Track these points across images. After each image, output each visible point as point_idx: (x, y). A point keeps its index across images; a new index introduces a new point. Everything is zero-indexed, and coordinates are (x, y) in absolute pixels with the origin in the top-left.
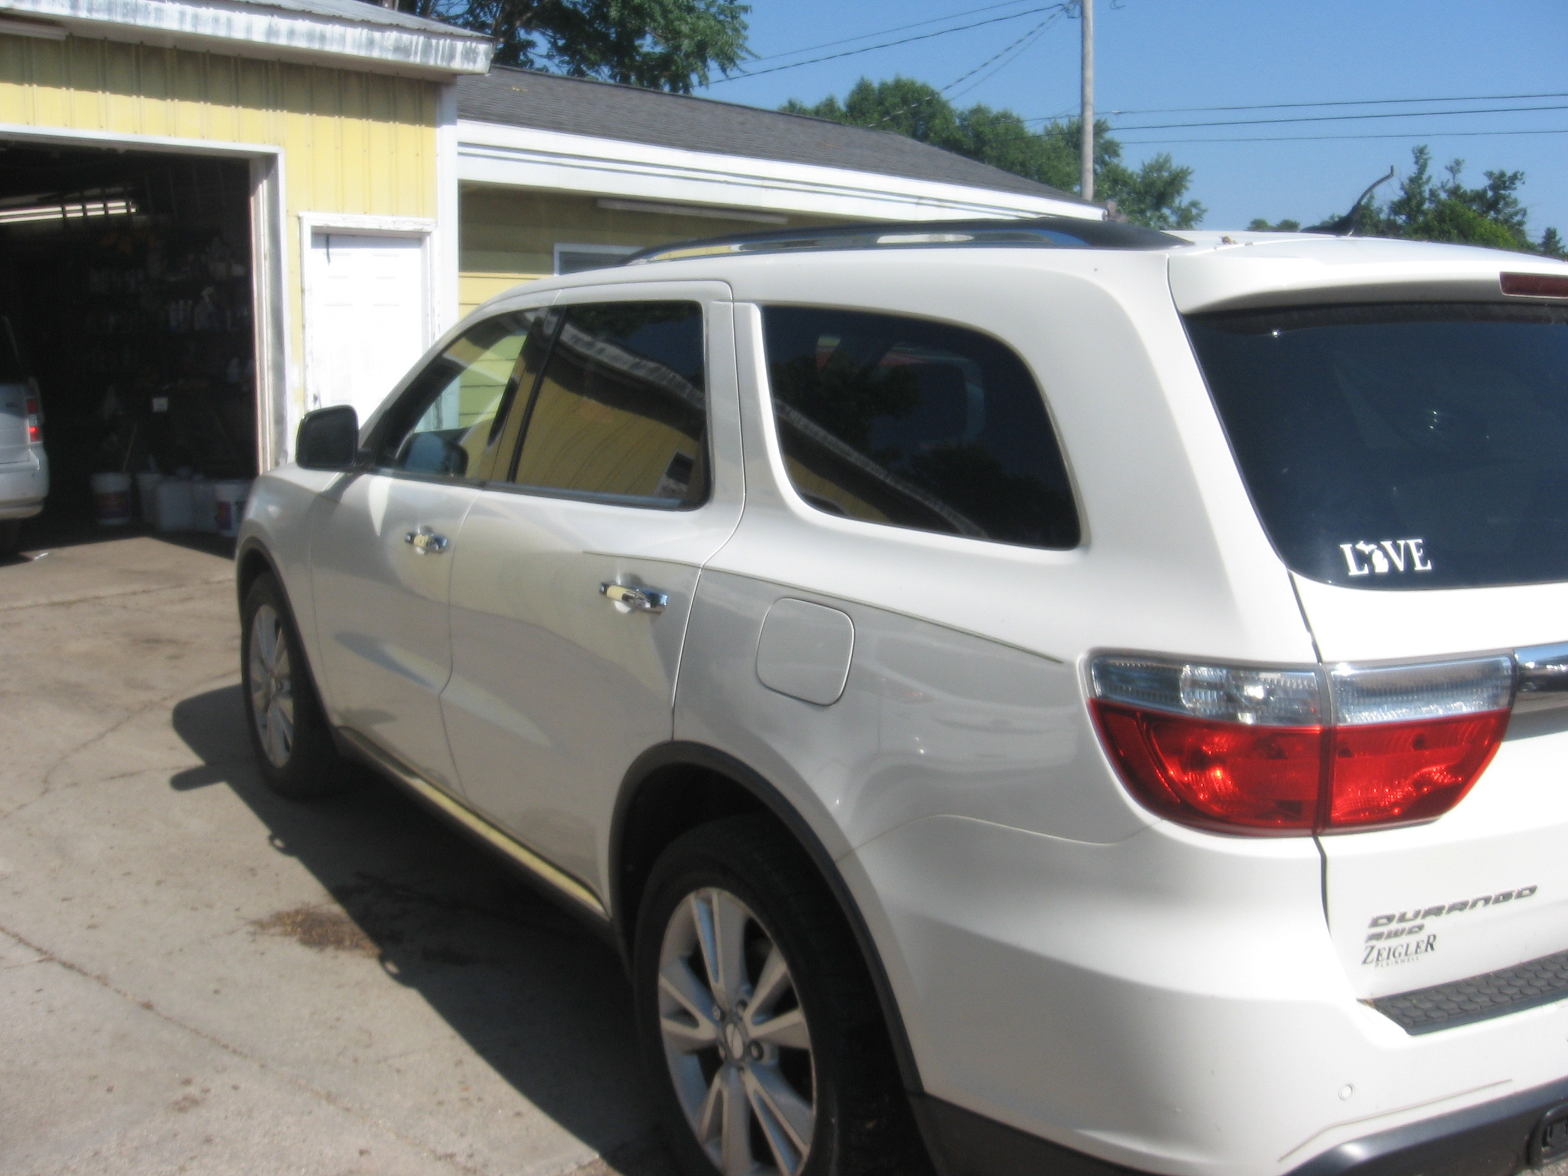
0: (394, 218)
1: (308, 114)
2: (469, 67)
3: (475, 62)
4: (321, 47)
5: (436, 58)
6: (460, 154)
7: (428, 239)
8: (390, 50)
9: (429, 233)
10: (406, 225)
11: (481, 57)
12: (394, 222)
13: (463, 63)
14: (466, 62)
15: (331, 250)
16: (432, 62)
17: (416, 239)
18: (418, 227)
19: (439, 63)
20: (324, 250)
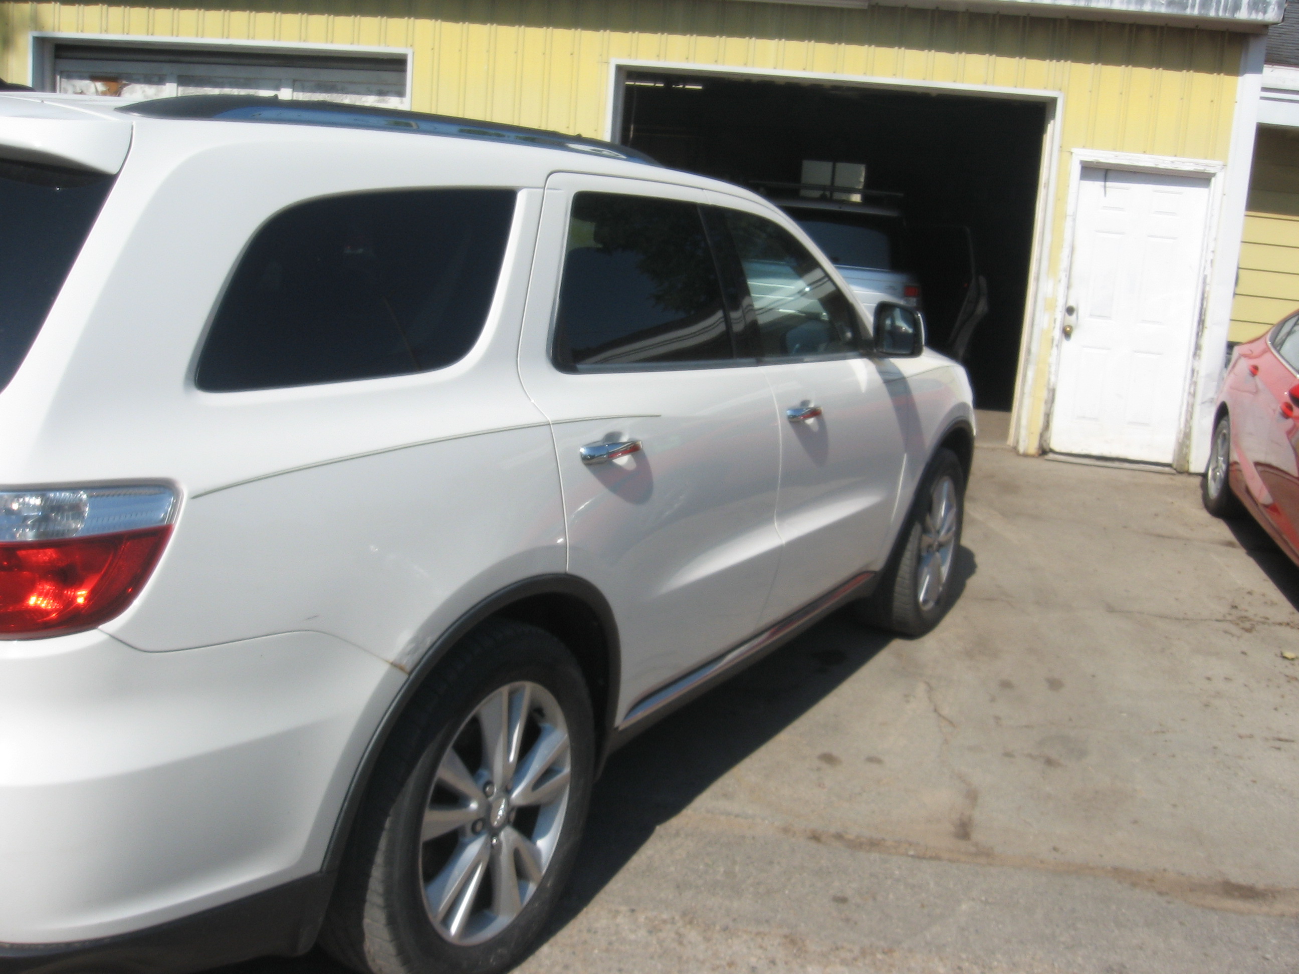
0: (1174, 159)
1: (1093, 64)
2: (1259, 17)
3: (1265, 12)
4: (1086, 4)
5: (1217, 10)
6: (1262, 98)
7: (1213, 180)
8: (1163, 4)
9: (1214, 175)
10: (1187, 165)
11: (1272, 7)
12: (1172, 162)
13: (1250, 13)
14: (1253, 12)
15: (1108, 184)
16: (1212, 14)
17: (1202, 179)
18: (1200, 168)
19: (1221, 14)
20: (1103, 183)
